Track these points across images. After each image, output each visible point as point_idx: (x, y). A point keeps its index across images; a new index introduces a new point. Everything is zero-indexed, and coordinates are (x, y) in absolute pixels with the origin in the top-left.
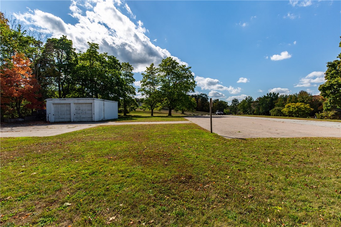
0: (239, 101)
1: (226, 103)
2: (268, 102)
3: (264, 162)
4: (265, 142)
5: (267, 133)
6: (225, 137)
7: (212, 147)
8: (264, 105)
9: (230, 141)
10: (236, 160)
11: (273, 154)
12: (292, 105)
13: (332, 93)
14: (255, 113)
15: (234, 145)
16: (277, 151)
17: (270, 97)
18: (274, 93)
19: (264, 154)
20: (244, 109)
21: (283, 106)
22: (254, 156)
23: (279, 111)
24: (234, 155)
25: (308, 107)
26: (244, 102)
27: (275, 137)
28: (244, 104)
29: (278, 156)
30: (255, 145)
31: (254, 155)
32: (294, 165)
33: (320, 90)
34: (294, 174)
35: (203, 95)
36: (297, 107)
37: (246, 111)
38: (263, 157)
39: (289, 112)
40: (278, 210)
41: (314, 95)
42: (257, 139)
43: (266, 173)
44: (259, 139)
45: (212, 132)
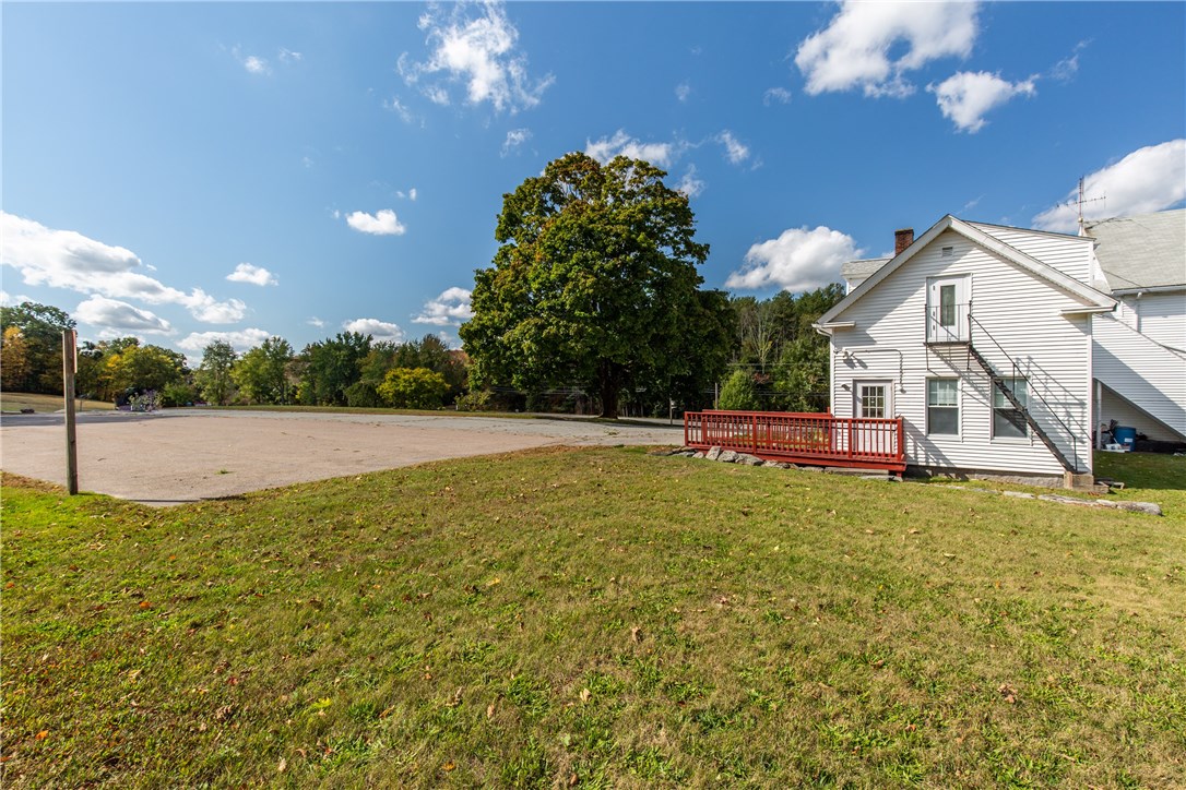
0: (238, 353)
1: (174, 356)
2: (339, 363)
3: (301, 566)
4: (314, 496)
5: (327, 464)
6: (149, 505)
7: (62, 563)
8: (328, 371)
9: (173, 515)
10: (190, 588)
11: (334, 529)
12: (406, 375)
13: (483, 346)
14: (297, 397)
15: (188, 529)
16: (348, 518)
17: (347, 346)
18: (356, 334)
19: (304, 537)
20: (257, 384)
21: (382, 376)
22: (266, 555)
23: (371, 389)
24: (182, 571)
25: (440, 380)
26: (257, 355)
27: (346, 474)
28: (257, 366)
29: (348, 532)
30: (276, 513)
31: (269, 548)
32: (386, 549)
33: (462, 337)
34: (382, 575)
35: (40, 310)
36: (415, 381)
37: (266, 391)
38: (300, 549)
39: (398, 394)
40: (321, 713)
41: (454, 349)
42: (290, 488)
43: (299, 602)
44: (297, 486)
45: (74, 490)
